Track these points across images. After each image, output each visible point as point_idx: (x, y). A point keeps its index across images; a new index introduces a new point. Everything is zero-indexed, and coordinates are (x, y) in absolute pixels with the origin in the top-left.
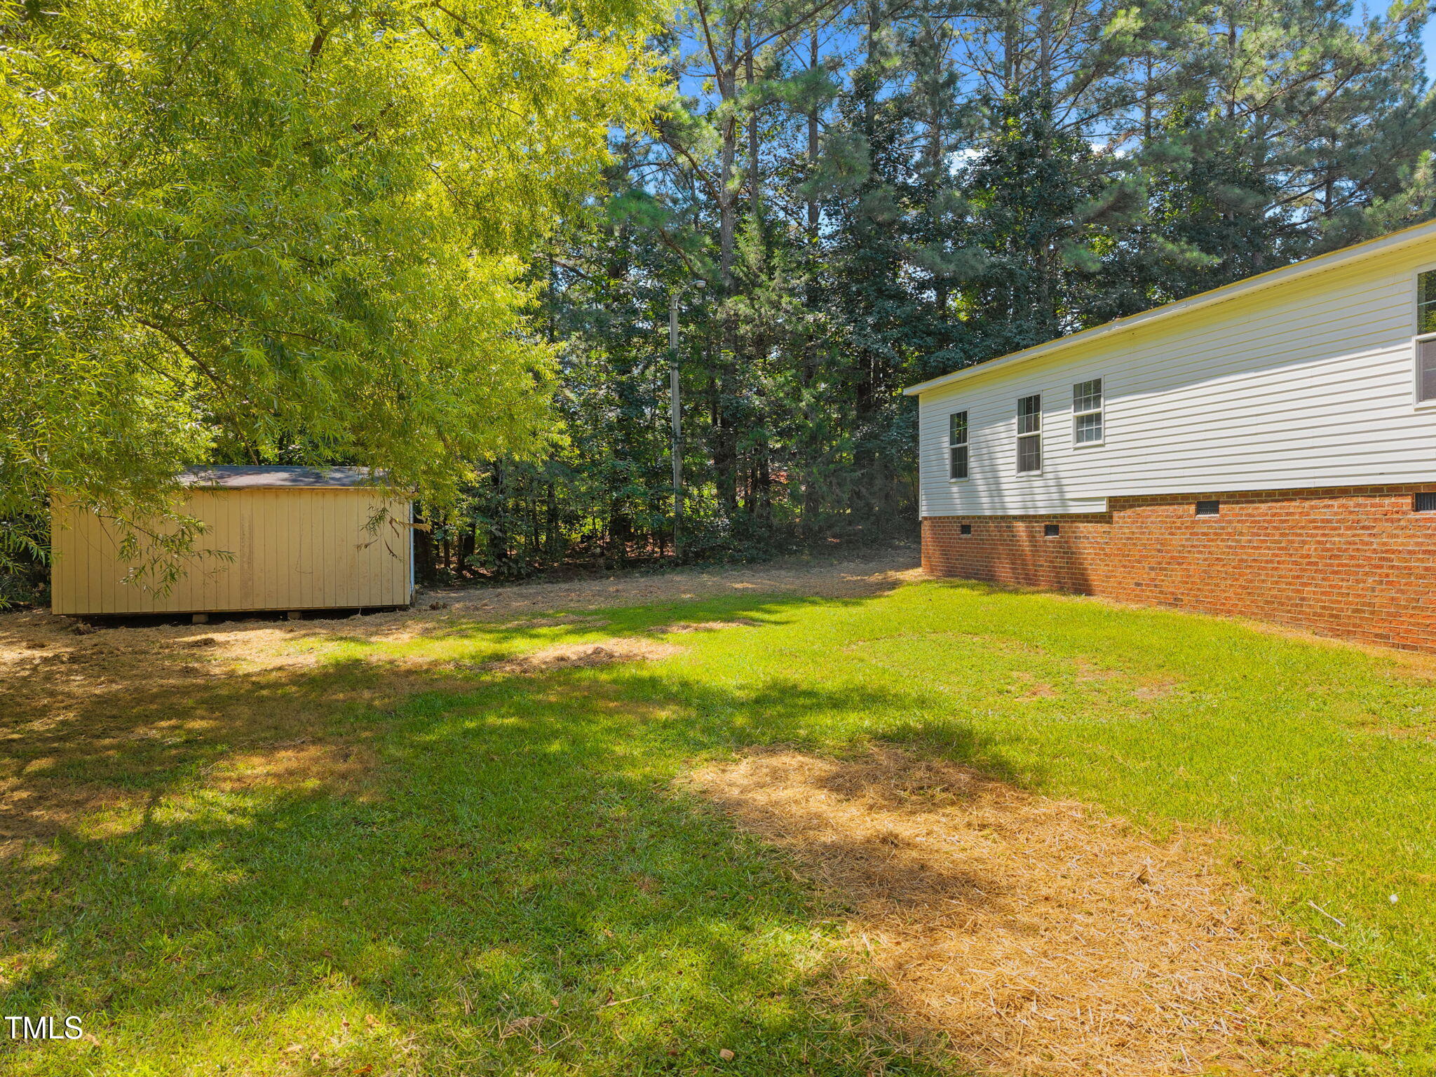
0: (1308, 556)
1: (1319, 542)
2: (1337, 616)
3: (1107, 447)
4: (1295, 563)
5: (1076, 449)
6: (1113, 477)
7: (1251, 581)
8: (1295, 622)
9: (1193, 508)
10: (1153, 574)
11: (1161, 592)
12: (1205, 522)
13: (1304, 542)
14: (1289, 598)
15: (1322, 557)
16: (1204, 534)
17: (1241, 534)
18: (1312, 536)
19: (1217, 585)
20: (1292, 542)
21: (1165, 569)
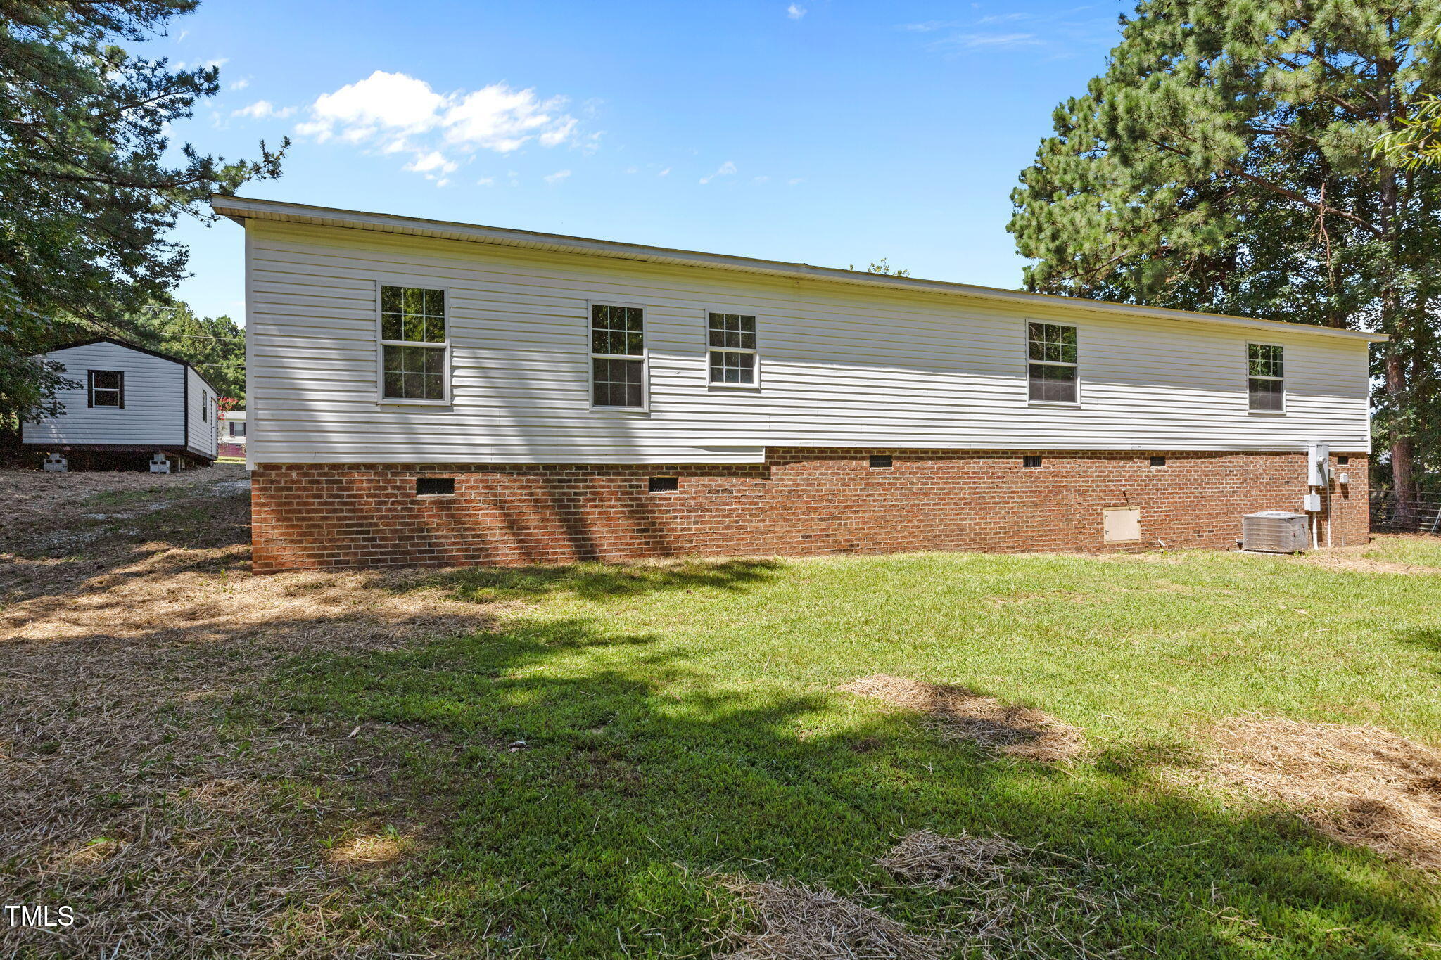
0: (965, 498)
1: (971, 488)
2: (985, 539)
3: (764, 393)
4: (955, 504)
5: (711, 389)
6: (773, 426)
7: (923, 521)
8: (957, 548)
9: (866, 463)
10: (825, 525)
11: (834, 541)
12: (879, 474)
13: (962, 489)
14: (952, 531)
15: (974, 499)
16: (879, 484)
17: (913, 483)
18: (966, 483)
19: (893, 527)
20: (954, 488)
21: (839, 519)
